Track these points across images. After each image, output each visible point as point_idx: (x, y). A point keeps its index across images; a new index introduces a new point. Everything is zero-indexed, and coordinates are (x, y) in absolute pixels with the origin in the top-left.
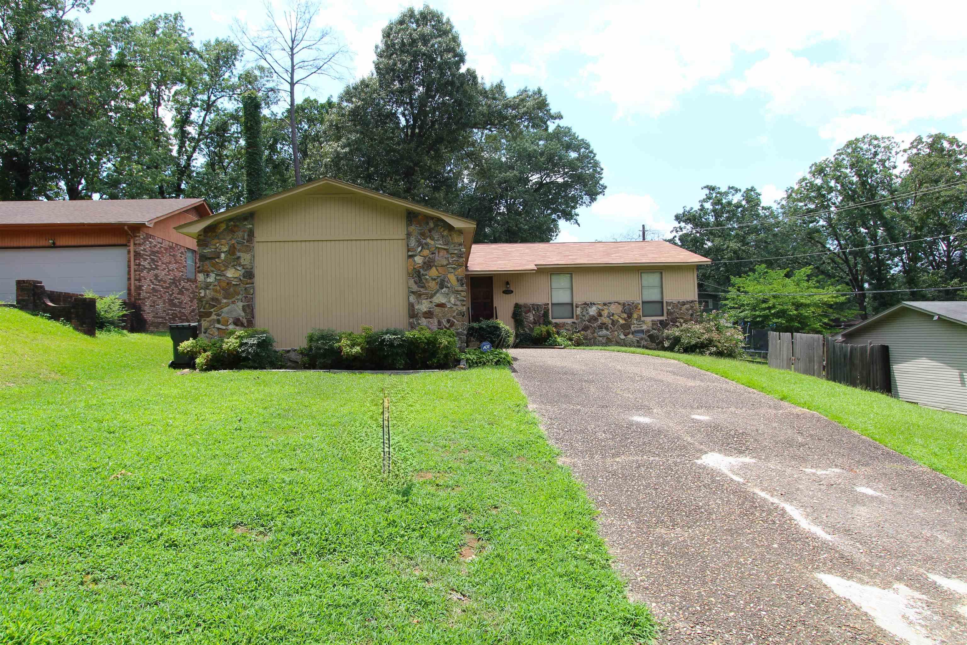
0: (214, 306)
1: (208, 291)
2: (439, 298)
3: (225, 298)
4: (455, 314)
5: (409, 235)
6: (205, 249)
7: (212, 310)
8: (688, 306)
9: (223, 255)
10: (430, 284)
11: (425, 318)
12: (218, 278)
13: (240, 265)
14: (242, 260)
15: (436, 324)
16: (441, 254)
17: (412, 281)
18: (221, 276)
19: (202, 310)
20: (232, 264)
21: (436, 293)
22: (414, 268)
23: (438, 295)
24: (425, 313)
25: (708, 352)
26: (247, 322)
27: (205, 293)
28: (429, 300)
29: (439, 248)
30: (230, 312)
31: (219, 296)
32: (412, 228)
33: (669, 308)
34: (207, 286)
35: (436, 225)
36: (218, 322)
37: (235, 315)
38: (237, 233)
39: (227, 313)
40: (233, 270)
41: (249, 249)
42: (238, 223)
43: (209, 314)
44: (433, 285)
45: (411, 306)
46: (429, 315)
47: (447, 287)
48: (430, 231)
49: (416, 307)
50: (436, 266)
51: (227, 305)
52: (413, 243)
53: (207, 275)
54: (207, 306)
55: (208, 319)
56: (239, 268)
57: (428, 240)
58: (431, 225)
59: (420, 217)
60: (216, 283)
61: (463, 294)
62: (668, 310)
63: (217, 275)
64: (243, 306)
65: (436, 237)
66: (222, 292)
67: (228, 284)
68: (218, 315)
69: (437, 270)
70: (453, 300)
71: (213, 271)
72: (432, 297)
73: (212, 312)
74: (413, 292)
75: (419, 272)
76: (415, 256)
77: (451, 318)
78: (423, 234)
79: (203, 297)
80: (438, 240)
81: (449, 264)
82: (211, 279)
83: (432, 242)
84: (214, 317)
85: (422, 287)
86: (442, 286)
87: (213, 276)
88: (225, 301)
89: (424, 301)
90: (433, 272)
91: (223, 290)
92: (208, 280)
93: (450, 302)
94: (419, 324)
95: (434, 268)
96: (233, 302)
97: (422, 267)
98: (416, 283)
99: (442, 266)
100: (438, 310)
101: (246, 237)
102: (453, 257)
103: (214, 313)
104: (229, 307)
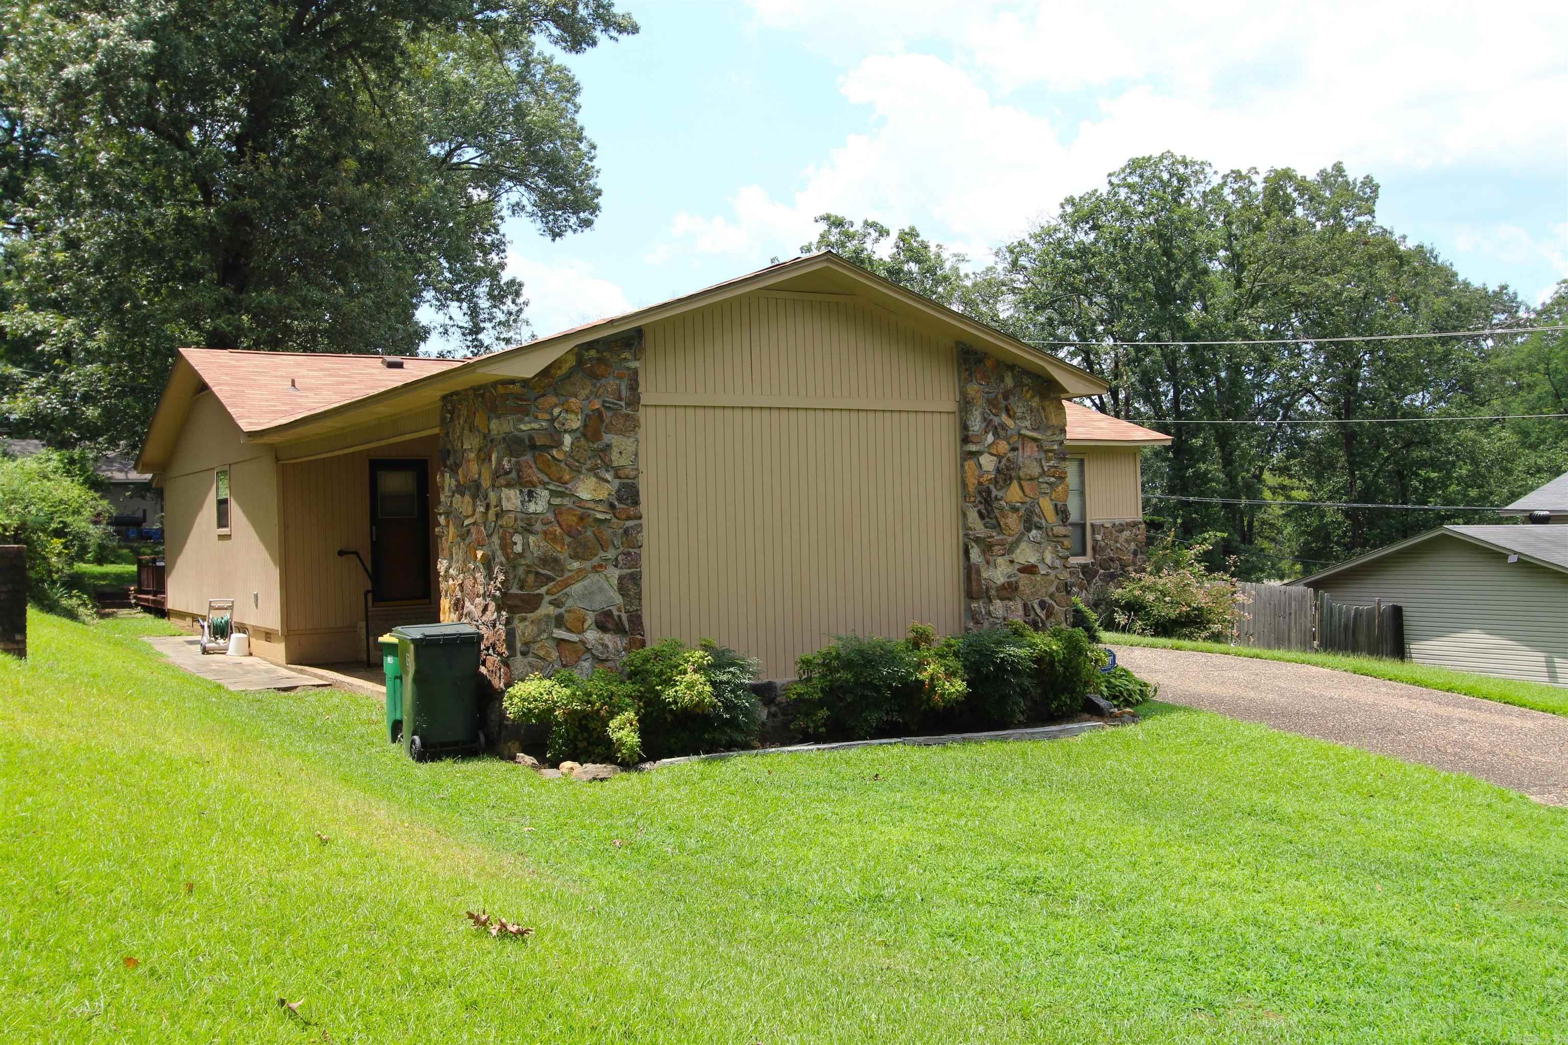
0: (549, 579)
1: (532, 539)
2: (1026, 554)
3: (575, 557)
4: (1053, 589)
5: (965, 405)
6: (521, 421)
7: (543, 590)
8: (1126, 534)
9: (568, 440)
10: (1009, 521)
11: (1002, 599)
12: (557, 501)
13: (608, 467)
14: (615, 455)
15: (1021, 612)
16: (1028, 451)
17: (973, 515)
18: (561, 495)
19: (514, 590)
20: (589, 464)
21: (1018, 541)
22: (980, 483)
23: (1023, 545)
24: (1003, 587)
25: (1205, 634)
26: (630, 621)
27: (526, 545)
28: (1007, 557)
29: (1025, 436)
30: (588, 595)
31: (563, 554)
32: (973, 389)
33: (1099, 537)
34: (527, 526)
35: (1019, 384)
36: (559, 622)
37: (599, 603)
38: (603, 381)
39: (583, 597)
40: (591, 481)
41: (631, 426)
42: (606, 354)
43: (533, 603)
44: (1013, 522)
45: (970, 573)
46: (1009, 591)
47: (1039, 528)
48: (1006, 398)
49: (985, 575)
50: (1019, 479)
51: (581, 575)
52: (976, 425)
53: (531, 494)
54: (531, 578)
55: (531, 616)
56: (609, 477)
57: (1004, 418)
58: (1009, 382)
59: (989, 363)
60: (550, 516)
61: (1066, 542)
62: (1095, 541)
63: (553, 493)
64: (621, 578)
65: (1019, 411)
66: (568, 540)
67: (581, 518)
68: (556, 603)
69: (1021, 487)
70: (1049, 558)
71: (544, 484)
72: (1010, 551)
73: (540, 597)
74: (977, 540)
75: (989, 492)
76: (980, 453)
77: (1047, 599)
78: (992, 403)
79: (521, 555)
80: (1023, 418)
81: (1043, 473)
82: (538, 506)
83: (1010, 423)
84: (546, 609)
85: (994, 527)
86: (1029, 523)
87: (543, 494)
88: (576, 565)
89: (1000, 560)
90: (1014, 493)
91: (570, 535)
92: (532, 508)
93: (1043, 560)
94: (989, 613)
95: (1015, 484)
96: (596, 569)
97: (995, 481)
98: (981, 516)
99: (1031, 479)
100: (1024, 580)
101: (624, 393)
102: (1048, 460)
103: (547, 598)
104: (586, 582)
